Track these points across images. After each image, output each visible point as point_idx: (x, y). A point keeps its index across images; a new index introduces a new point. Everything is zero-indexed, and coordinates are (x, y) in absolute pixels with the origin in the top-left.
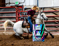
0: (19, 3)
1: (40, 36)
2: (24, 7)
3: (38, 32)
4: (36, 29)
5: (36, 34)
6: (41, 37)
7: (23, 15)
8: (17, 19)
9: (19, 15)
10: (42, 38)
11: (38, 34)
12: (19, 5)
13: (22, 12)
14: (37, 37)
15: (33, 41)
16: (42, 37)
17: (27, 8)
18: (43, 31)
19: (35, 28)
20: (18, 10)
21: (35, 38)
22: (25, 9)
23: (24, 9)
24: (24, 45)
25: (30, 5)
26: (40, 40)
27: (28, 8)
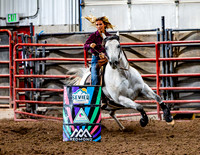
0: (21, 19)
1: (87, 125)
2: (37, 31)
3: (81, 111)
4: (75, 102)
5: (74, 118)
6: (90, 127)
7: (33, 56)
8: (12, 70)
9: (18, 56)
10: (94, 130)
11: (82, 117)
12: (20, 24)
13: (28, 47)
14: (79, 126)
15: (65, 139)
16: (93, 126)
17: (45, 33)
18: (97, 109)
19: (70, 98)
20: (16, 41)
21: (72, 132)
22: (41, 37)
23: (34, 37)
24: (37, 152)
25: (56, 23)
26: (88, 137)
27: (49, 33)
